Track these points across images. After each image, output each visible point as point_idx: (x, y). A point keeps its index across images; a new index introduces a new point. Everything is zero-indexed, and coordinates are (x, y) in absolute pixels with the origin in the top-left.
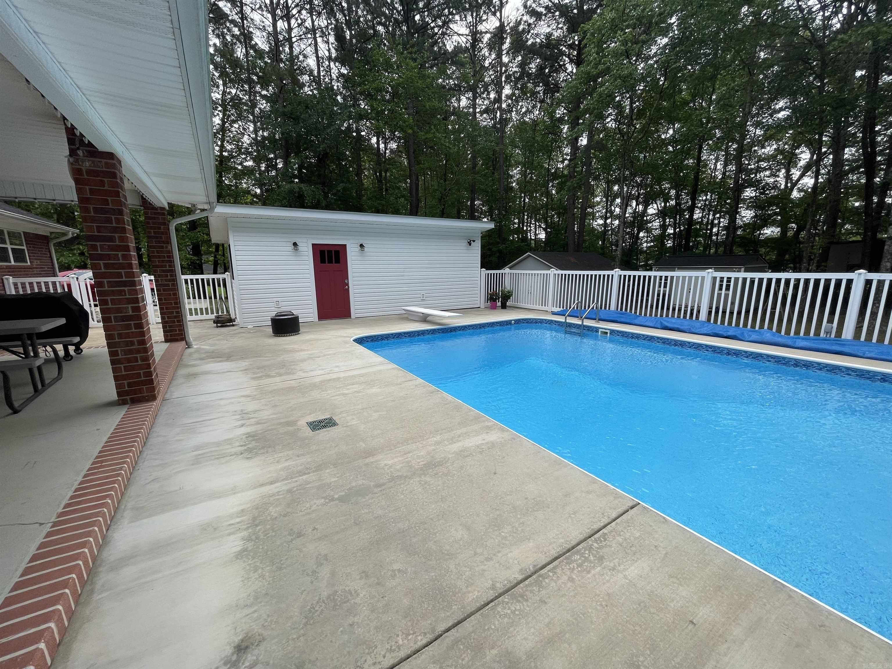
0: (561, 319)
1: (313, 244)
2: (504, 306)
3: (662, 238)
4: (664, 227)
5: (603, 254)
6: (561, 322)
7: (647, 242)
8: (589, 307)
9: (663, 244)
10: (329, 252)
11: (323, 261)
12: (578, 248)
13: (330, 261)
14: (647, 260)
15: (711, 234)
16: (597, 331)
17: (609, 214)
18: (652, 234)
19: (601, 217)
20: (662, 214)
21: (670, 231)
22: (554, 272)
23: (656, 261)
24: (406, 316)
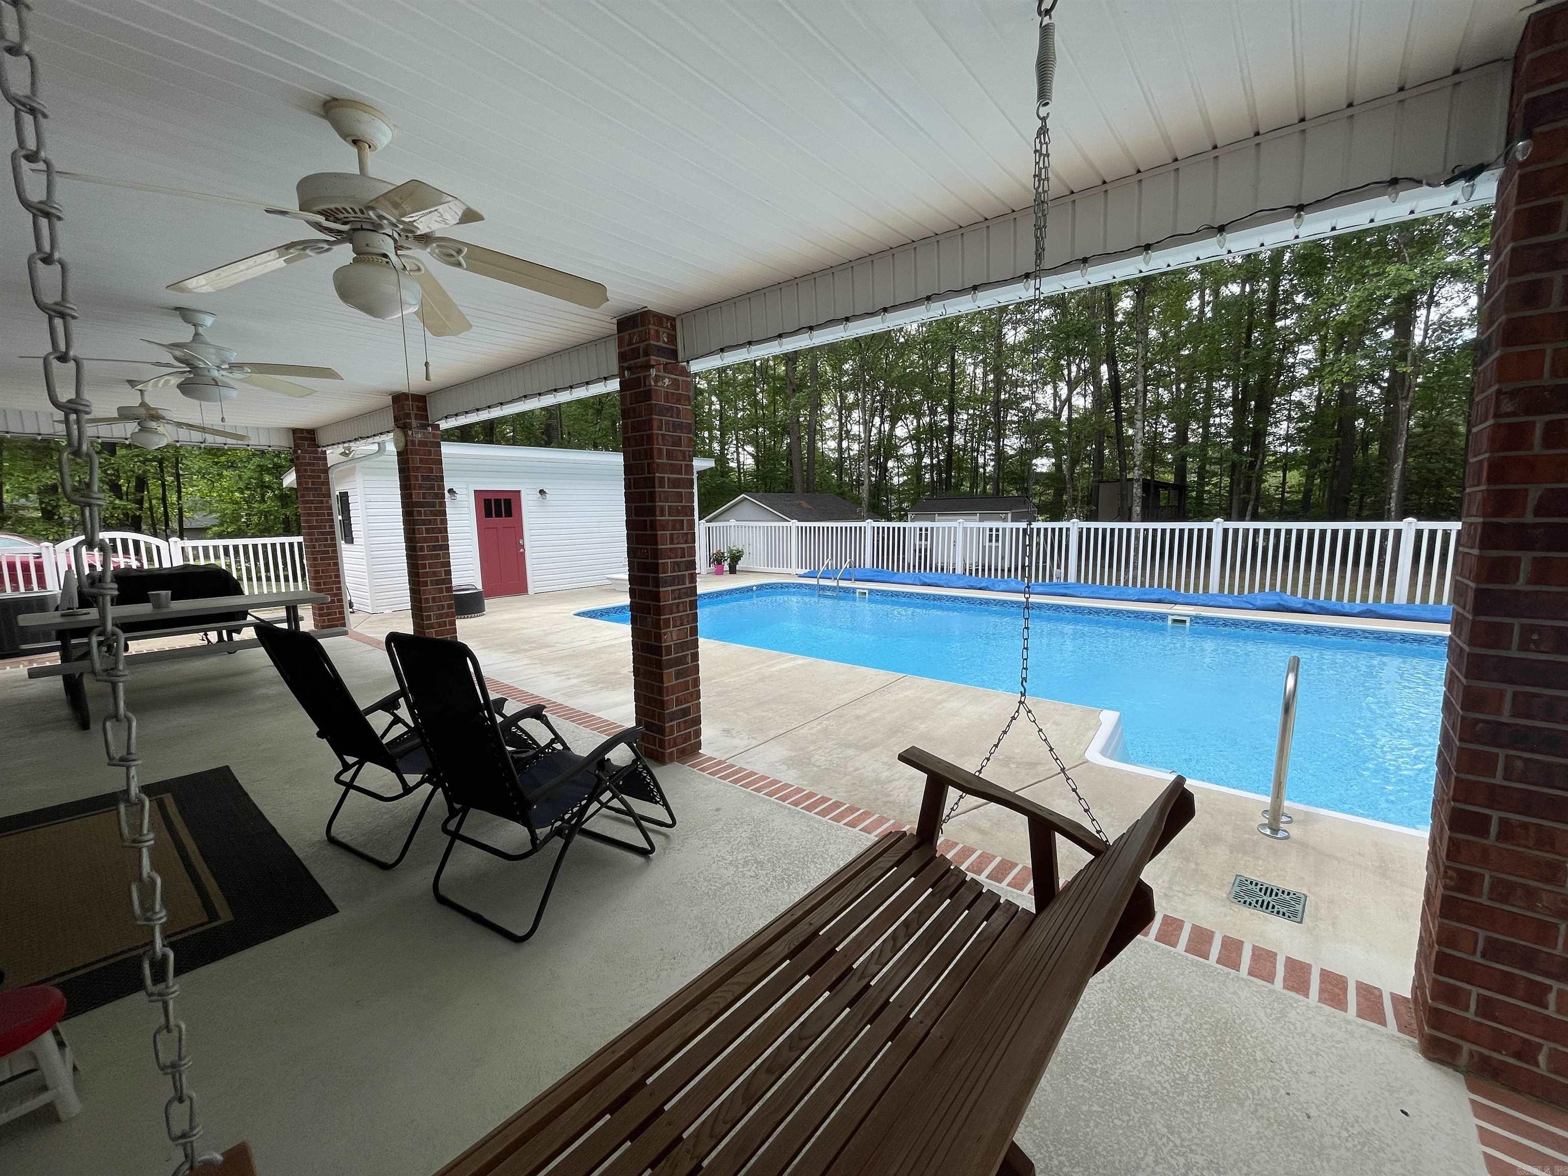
0: (813, 582)
1: (476, 491)
2: (733, 570)
3: (916, 471)
4: (919, 456)
5: (842, 494)
6: (813, 585)
7: (898, 475)
8: (841, 568)
9: (920, 478)
10: (498, 502)
11: (488, 514)
12: (810, 488)
13: (499, 515)
14: (901, 502)
15: (977, 467)
16: (854, 592)
17: (843, 434)
18: (905, 464)
19: (833, 437)
20: (915, 437)
21: (926, 460)
22: (794, 524)
23: (913, 504)
24: (612, 587)
